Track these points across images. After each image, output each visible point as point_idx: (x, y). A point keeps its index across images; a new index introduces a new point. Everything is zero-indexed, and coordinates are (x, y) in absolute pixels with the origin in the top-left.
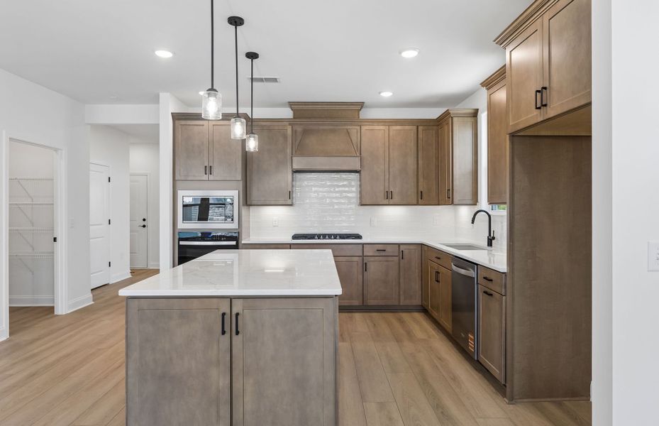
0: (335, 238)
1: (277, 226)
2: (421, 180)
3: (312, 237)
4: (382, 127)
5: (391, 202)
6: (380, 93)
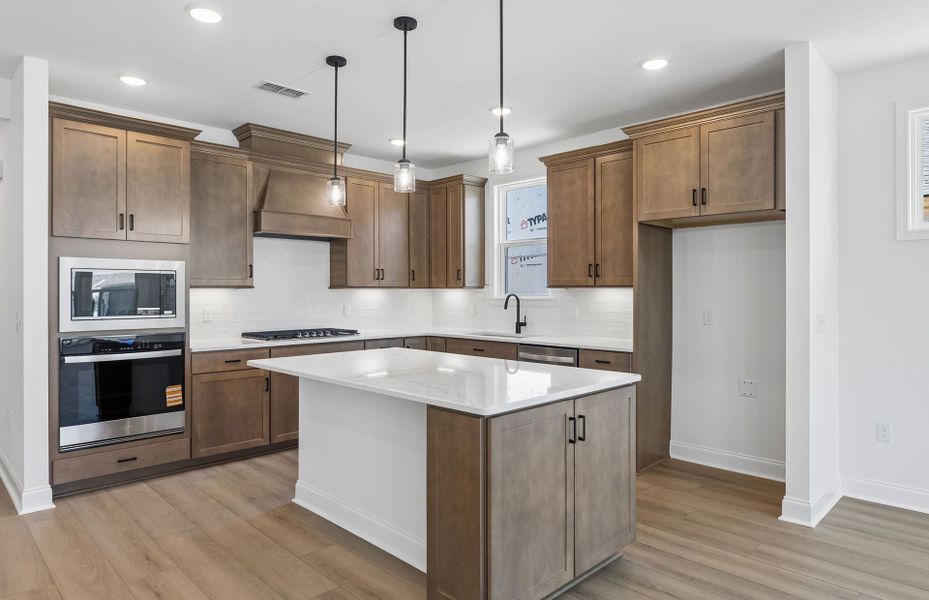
0: (325, 335)
1: (210, 321)
2: (412, 256)
3: (293, 334)
4: (371, 183)
5: (383, 283)
6: (390, 140)
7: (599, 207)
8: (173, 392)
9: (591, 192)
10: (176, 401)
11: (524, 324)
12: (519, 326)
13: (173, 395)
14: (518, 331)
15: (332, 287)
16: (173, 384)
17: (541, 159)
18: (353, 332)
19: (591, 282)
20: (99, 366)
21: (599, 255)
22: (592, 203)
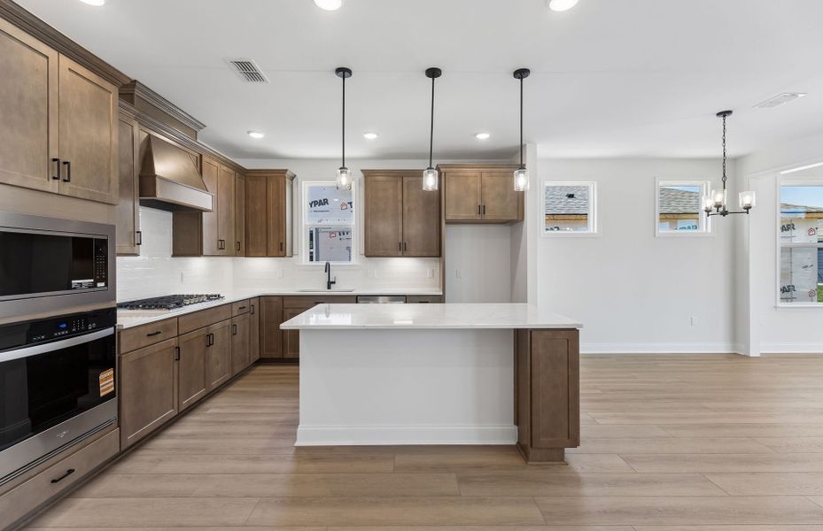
4: (216, 163)
5: (222, 252)
6: (249, 132)
7: (406, 208)
8: (106, 378)
9: (400, 197)
10: (109, 388)
11: (334, 283)
12: (330, 284)
13: (106, 382)
14: (329, 287)
15: (174, 255)
16: (105, 368)
17: (362, 171)
18: (218, 297)
19: (400, 253)
20: (30, 360)
21: (405, 237)
22: (400, 205)
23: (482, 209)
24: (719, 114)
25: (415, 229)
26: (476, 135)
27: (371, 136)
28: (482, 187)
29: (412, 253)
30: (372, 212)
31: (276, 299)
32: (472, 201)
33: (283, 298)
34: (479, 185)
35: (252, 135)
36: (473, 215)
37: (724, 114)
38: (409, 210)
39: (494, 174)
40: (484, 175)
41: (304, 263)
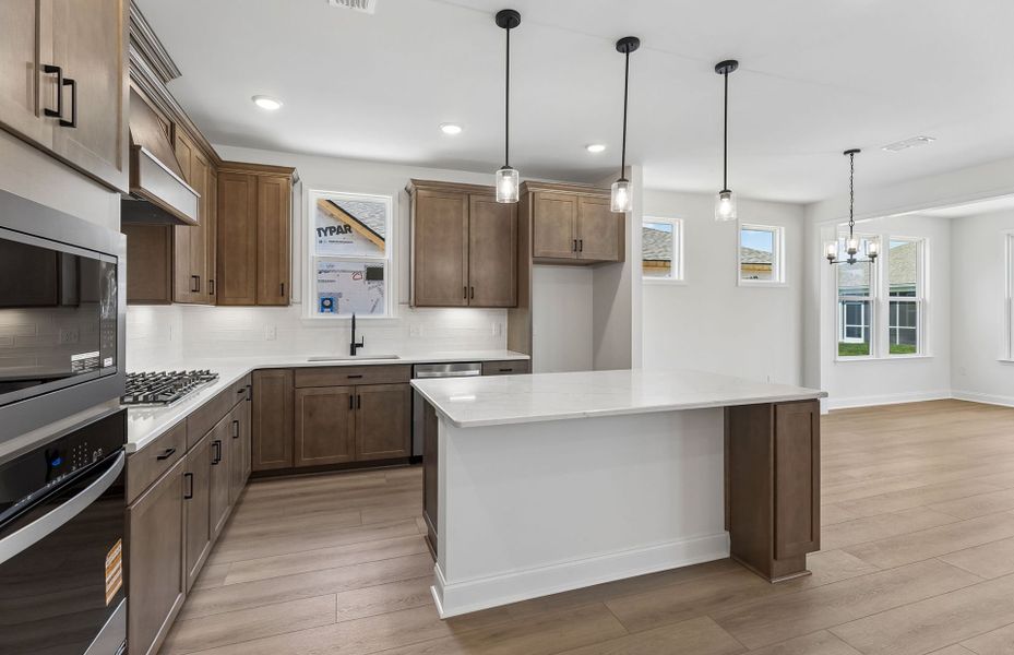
2: (208, 260)
4: (189, 143)
7: (473, 238)
9: (465, 223)
11: (361, 345)
12: (354, 348)
14: (353, 353)
17: (412, 181)
19: (465, 302)
21: (473, 280)
22: (465, 233)
23: (578, 245)
24: (846, 153)
25: (487, 270)
26: (587, 147)
27: (452, 130)
28: (579, 215)
29: (483, 303)
30: (423, 243)
31: (281, 374)
32: (566, 234)
33: (294, 371)
34: (575, 214)
35: (260, 102)
36: (567, 252)
37: (851, 152)
38: (477, 242)
39: (592, 200)
40: (581, 200)
41: (310, 317)
